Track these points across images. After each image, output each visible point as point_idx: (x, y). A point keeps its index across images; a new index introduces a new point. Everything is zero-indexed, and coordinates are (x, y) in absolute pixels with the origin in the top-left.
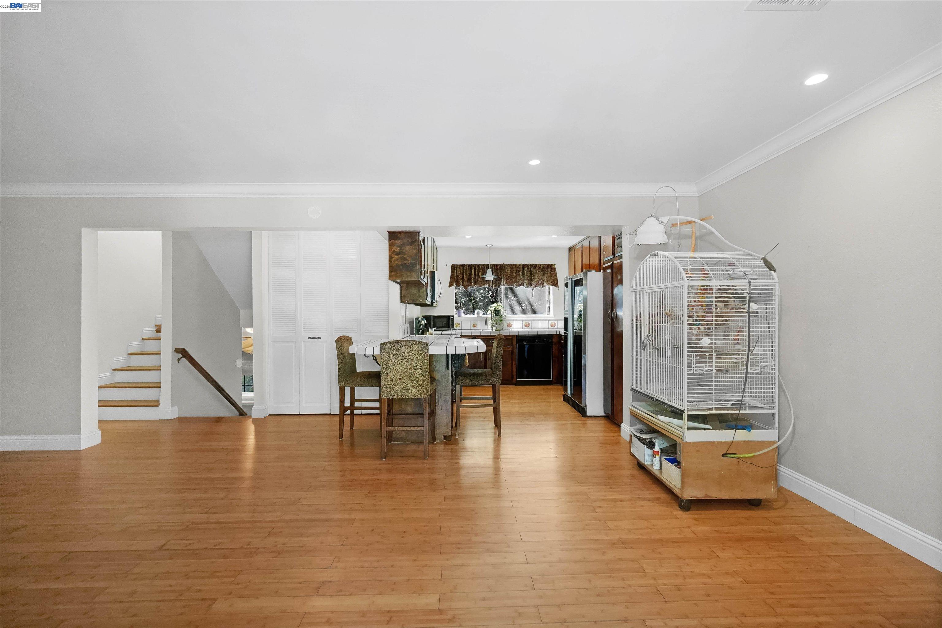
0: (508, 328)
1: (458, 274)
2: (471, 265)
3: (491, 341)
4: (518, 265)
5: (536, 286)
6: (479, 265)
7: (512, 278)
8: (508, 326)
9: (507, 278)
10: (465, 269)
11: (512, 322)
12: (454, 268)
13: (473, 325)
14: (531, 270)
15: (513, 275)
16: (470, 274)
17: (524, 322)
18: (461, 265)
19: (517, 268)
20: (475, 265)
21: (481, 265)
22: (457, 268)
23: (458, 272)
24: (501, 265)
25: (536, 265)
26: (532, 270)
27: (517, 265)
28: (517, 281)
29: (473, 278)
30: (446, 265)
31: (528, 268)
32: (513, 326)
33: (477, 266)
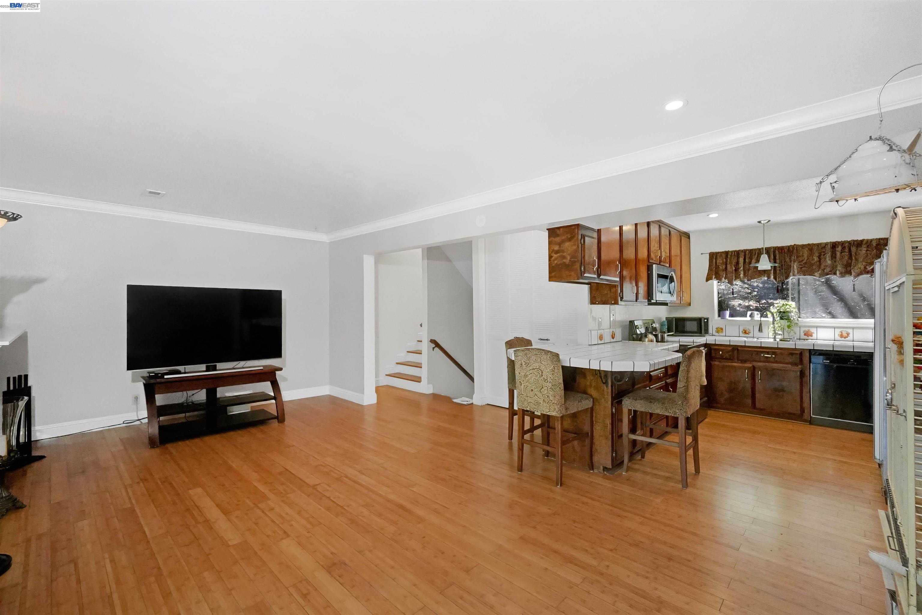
0: (806, 337)
1: (718, 264)
2: (739, 250)
3: (762, 355)
4: (823, 245)
5: (860, 274)
6: (752, 249)
7: (812, 265)
8: (805, 335)
9: (801, 265)
10: (729, 256)
11: (813, 330)
12: (713, 257)
13: (744, 332)
14: (850, 250)
15: (813, 259)
16: (738, 263)
17: (838, 331)
18: (723, 252)
19: (822, 248)
20: (745, 251)
21: (755, 250)
22: (716, 256)
23: (718, 261)
24: (789, 247)
25: (862, 241)
26: (853, 249)
27: (820, 244)
28: (822, 267)
29: (742, 268)
30: (702, 254)
31: (843, 248)
32: (814, 336)
33: (748, 252)
